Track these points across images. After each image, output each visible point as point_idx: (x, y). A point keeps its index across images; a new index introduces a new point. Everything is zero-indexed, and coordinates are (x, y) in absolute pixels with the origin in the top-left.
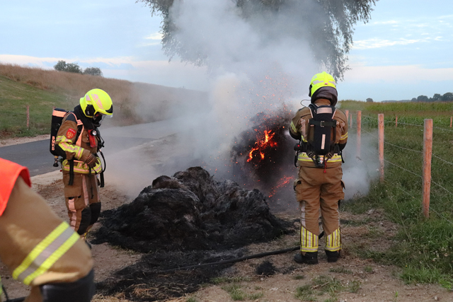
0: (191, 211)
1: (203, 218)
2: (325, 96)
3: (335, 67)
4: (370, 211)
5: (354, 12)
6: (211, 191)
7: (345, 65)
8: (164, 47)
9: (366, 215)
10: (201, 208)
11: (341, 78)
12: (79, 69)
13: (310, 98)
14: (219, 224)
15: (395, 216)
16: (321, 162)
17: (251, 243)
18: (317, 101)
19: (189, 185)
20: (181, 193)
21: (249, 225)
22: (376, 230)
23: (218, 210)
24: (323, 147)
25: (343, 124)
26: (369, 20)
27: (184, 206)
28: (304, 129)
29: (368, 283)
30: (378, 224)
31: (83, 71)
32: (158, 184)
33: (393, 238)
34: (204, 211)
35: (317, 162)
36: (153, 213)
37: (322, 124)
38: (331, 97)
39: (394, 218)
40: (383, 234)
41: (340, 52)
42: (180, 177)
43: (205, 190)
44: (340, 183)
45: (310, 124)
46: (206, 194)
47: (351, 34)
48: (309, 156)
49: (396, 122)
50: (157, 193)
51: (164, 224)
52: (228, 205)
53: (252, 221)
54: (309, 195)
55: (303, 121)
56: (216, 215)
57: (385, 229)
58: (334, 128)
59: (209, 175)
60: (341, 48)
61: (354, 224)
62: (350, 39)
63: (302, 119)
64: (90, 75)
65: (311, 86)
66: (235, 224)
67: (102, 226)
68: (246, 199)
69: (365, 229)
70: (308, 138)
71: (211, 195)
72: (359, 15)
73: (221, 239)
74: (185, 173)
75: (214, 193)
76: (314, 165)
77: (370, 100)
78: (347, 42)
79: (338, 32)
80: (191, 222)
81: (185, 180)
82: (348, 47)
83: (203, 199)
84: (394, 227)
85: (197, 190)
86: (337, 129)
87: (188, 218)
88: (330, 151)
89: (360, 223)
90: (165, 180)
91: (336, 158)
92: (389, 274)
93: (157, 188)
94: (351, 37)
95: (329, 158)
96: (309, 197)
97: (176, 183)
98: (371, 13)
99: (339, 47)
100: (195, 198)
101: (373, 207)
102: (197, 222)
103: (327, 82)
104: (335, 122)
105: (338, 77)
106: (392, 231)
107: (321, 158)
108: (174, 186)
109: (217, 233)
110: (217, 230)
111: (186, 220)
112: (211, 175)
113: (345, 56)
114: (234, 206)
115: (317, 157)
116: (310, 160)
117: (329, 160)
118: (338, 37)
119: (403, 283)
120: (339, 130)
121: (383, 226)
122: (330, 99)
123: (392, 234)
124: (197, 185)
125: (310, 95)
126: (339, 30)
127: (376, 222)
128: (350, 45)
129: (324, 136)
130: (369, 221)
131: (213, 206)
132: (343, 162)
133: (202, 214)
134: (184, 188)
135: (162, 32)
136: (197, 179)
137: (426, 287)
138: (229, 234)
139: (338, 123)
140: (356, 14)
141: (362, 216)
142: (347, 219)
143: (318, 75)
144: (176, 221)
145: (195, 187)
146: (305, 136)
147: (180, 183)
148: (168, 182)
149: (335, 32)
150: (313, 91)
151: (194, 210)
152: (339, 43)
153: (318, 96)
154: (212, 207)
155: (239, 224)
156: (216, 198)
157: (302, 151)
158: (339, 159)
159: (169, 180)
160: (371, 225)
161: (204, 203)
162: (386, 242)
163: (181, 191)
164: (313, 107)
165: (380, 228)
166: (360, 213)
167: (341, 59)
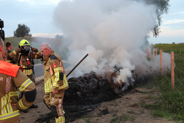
1: (86, 93)
3: (155, 31)
4: (154, 88)
5: (162, 10)
7: (159, 31)
9: (152, 89)
10: (84, 89)
11: (158, 35)
17: (103, 102)
21: (103, 95)
23: (93, 89)
26: (168, 13)
27: (77, 89)
29: (139, 117)
32: (70, 80)
33: (158, 99)
41: (157, 26)
47: (161, 19)
49: (180, 51)
51: (70, 95)
53: (105, 93)
56: (91, 92)
61: (145, 93)
62: (160, 21)
66: (98, 94)
72: (164, 11)
73: (92, 100)
77: (174, 43)
78: (159, 22)
80: (80, 95)
82: (160, 24)
84: (160, 94)
89: (148, 93)
92: (150, 113)
94: (161, 20)
97: (76, 80)
98: (168, 10)
99: (157, 24)
100: (82, 85)
101: (156, 86)
102: (82, 95)
105: (157, 35)
109: (91, 98)
110: (91, 97)
111: (77, 94)
113: (159, 27)
118: (156, 20)
119: (153, 117)
121: (156, 94)
123: (158, 97)
127: (154, 92)
130: (151, 92)
133: (85, 91)
134: (79, 81)
137: (161, 119)
138: (95, 99)
140: (162, 11)
142: (144, 91)
144: (74, 94)
148: (74, 80)
149: (155, 18)
151: (81, 90)
152: (156, 22)
155: (100, 95)
160: (152, 94)
162: (154, 100)
163: (77, 83)
166: (150, 89)
167: (158, 28)
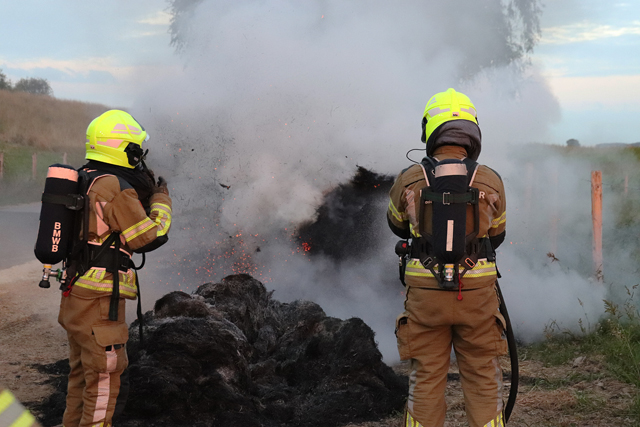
0: (231, 360)
1: (256, 374)
2: (454, 140)
4: (578, 360)
6: (269, 320)
8: (173, 40)
9: (569, 368)
10: (250, 355)
12: (6, 80)
13: (424, 146)
14: (284, 385)
15: (628, 370)
16: (449, 277)
18: (438, 151)
19: (226, 310)
20: (212, 325)
21: (342, 388)
22: (590, 396)
23: (282, 358)
24: (449, 247)
25: (495, 197)
27: (217, 351)
28: (412, 210)
30: (594, 386)
31: (13, 86)
32: (166, 308)
33: (624, 413)
34: (254, 360)
35: (441, 277)
36: (156, 365)
37: (445, 198)
38: (467, 142)
39: (625, 374)
40: (603, 404)
41: (515, 49)
42: (208, 295)
43: (256, 318)
44: (493, 321)
45: (424, 199)
46: (259, 326)
47: (538, 15)
48: (427, 266)
49: (626, 186)
50: (164, 325)
51: (179, 386)
52: (300, 349)
53: (348, 380)
54: (423, 347)
55: (411, 195)
56: (278, 368)
57: (608, 395)
58: (475, 207)
59: (264, 289)
60: (518, 42)
61: (546, 384)
62: (534, 25)
63: (407, 191)
64: (27, 94)
65: (425, 121)
66: (316, 385)
67: (55, 391)
68: (336, 336)
69: (568, 394)
70: (421, 228)
71: (270, 329)
73: (288, 415)
74: (219, 286)
75: (274, 325)
76: (435, 284)
78: (529, 31)
79: (511, 12)
80: (231, 382)
81: (219, 300)
82: (531, 41)
83: (253, 337)
84: (626, 391)
85: (241, 319)
86: (481, 206)
87: (224, 373)
88: (469, 255)
89: (558, 383)
90: (179, 299)
91: (481, 269)
93: (164, 316)
94: (537, 21)
95: (467, 268)
96: (423, 350)
97: (200, 305)
99: (514, 40)
100: (238, 335)
101: (583, 351)
102: (243, 381)
103: (456, 110)
104: (476, 192)
106: (620, 399)
107: (449, 268)
108: (197, 311)
109: (281, 402)
110: (281, 397)
111: (220, 378)
112: (269, 290)
114: (315, 350)
115: (442, 269)
116: (428, 274)
117: (468, 274)
118: (512, 22)
120: (486, 211)
121: (603, 388)
122: (466, 147)
123: (622, 405)
124: (242, 309)
125: (424, 138)
126: (514, 8)
127: (589, 380)
128: (536, 36)
129: (450, 224)
130: (575, 379)
131: (273, 351)
132: (499, 275)
133: (251, 366)
134: (216, 314)
135: (170, 10)
136: (241, 298)
139: (482, 195)
141: (561, 370)
142: (533, 375)
143: (438, 96)
144: (202, 379)
145: (238, 313)
146: (416, 224)
147: (209, 306)
148: (186, 304)
149: (505, 12)
150: (430, 130)
151: (236, 359)
152: (514, 33)
153: (439, 141)
154: (271, 354)
155: (324, 386)
156: (279, 336)
157: (413, 257)
158: (490, 270)
159: (189, 301)
160: (580, 388)
161: (256, 345)
162: (609, 422)
163: (212, 321)
164: (429, 164)
165: (598, 394)
166: (558, 363)
167: (518, 64)
